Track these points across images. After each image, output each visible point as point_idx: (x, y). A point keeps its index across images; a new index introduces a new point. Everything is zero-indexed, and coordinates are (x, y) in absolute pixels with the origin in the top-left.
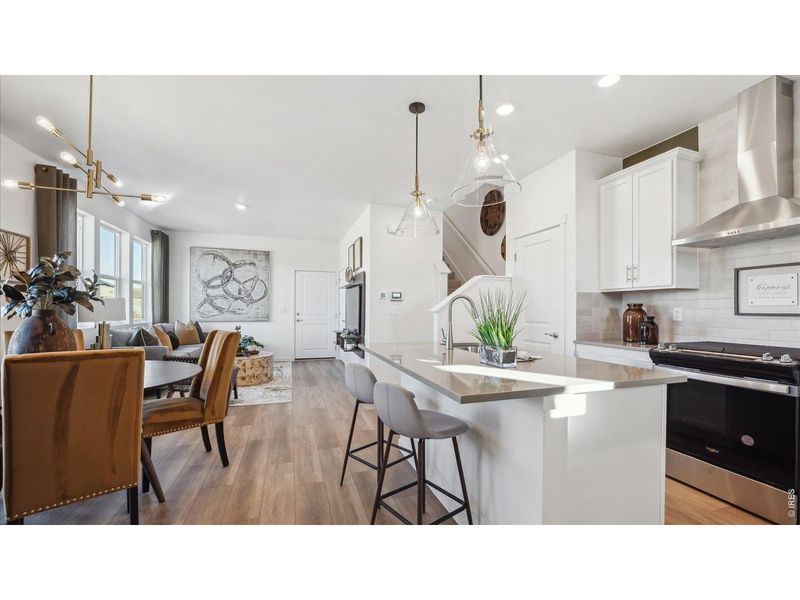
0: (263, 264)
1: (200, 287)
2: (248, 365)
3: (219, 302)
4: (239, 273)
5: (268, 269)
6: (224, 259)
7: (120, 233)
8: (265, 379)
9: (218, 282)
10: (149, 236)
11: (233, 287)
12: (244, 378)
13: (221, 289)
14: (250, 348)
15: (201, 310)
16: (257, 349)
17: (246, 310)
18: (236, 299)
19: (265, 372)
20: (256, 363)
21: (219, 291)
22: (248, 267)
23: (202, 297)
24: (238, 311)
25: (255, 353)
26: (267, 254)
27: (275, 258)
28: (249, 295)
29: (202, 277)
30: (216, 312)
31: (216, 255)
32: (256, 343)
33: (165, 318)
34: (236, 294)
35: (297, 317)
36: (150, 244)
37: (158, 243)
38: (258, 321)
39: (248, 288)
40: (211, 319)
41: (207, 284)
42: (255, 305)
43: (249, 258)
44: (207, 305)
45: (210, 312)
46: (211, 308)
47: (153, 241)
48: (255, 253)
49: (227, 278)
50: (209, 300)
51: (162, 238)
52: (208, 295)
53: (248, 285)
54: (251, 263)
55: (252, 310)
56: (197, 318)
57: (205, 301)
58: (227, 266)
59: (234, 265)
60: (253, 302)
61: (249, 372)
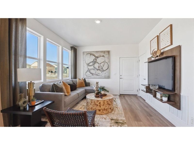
0: (107, 56)
1: (86, 66)
2: (102, 103)
3: (92, 71)
4: (99, 60)
5: (109, 58)
6: (94, 55)
7: (59, 46)
8: (110, 111)
9: (91, 64)
10: (70, 49)
11: (96, 65)
12: (100, 110)
13: (92, 66)
14: (103, 92)
15: (86, 74)
16: (106, 93)
17: (101, 74)
18: (98, 70)
19: (110, 107)
20: (106, 102)
21: (92, 67)
22: (102, 57)
23: (86, 69)
24: (98, 75)
25: (105, 95)
26: (109, 52)
27: (111, 53)
28: (102, 68)
29: (87, 62)
30: (91, 75)
31: (91, 54)
32: (105, 90)
33: (75, 77)
34: (98, 68)
35: (121, 77)
36: (70, 51)
37: (73, 51)
38: (105, 78)
39: (102, 66)
40: (89, 77)
41: (88, 65)
42: (104, 72)
43: (102, 54)
44: (88, 72)
45: (89, 75)
46: (89, 73)
47: (71, 50)
48: (104, 52)
49: (95, 62)
50: (89, 70)
51: (74, 49)
52: (88, 69)
53: (102, 64)
54: (103, 56)
55: (103, 74)
56: (85, 77)
57: (87, 71)
58: (94, 58)
59: (97, 57)
60: (103, 71)
61: (102, 107)
